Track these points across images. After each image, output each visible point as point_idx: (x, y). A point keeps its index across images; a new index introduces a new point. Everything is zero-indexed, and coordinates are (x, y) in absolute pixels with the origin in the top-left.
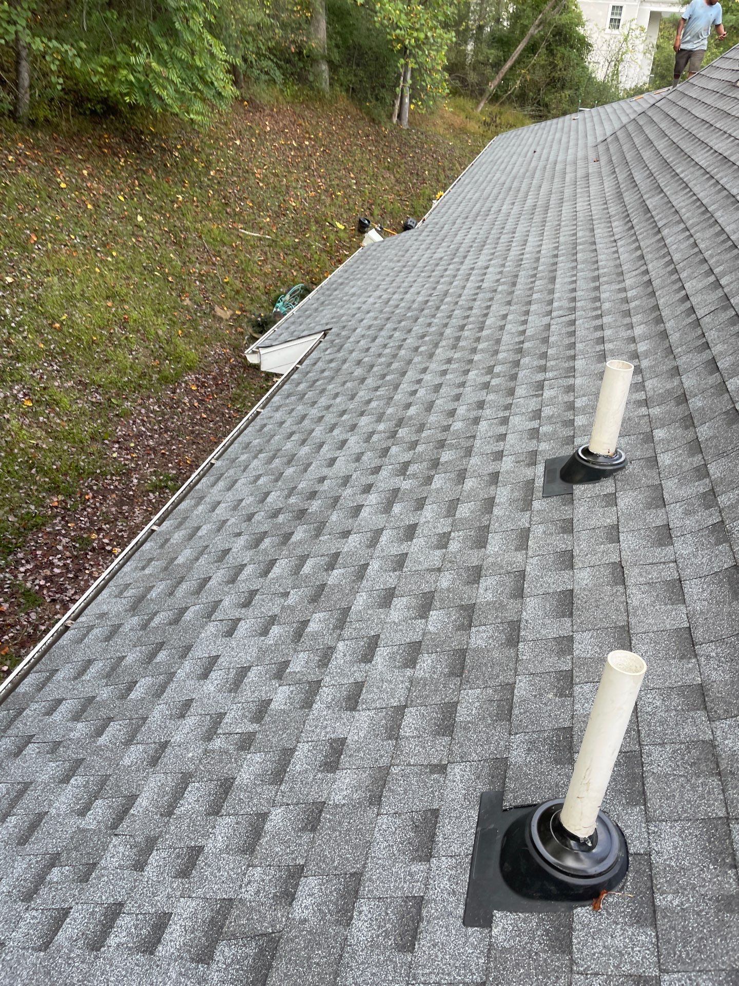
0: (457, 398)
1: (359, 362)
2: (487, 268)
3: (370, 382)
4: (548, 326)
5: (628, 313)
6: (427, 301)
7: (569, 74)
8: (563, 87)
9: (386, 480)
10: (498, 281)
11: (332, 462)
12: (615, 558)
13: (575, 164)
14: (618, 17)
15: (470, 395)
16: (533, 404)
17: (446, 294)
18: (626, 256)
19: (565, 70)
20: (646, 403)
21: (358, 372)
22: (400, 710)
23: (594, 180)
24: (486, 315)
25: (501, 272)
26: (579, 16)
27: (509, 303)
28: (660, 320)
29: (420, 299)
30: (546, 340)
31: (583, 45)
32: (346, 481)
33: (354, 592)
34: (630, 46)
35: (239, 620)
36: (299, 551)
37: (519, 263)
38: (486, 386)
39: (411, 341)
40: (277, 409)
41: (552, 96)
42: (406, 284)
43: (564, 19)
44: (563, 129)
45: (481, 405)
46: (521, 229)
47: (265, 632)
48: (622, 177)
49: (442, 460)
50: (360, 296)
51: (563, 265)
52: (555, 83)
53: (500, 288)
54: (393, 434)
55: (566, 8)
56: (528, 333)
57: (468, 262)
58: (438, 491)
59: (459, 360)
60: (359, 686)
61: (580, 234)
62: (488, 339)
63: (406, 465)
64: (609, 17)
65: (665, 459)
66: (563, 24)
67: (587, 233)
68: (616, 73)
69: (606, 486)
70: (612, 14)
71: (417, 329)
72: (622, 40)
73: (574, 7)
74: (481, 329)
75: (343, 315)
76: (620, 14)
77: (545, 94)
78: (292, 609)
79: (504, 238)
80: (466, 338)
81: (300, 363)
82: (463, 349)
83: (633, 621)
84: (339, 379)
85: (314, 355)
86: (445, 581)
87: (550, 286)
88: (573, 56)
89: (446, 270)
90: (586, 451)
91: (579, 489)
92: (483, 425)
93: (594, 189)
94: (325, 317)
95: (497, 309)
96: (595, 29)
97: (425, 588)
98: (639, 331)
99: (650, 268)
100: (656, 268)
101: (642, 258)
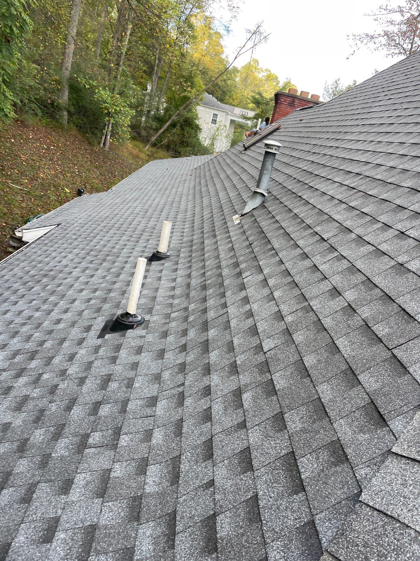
0: (116, 243)
1: (74, 234)
2: (137, 207)
3: (79, 240)
4: (156, 225)
5: (185, 222)
6: (108, 216)
7: (190, 140)
8: (187, 146)
9: (84, 265)
10: (140, 211)
11: (60, 262)
12: (160, 276)
13: (182, 175)
14: (215, 119)
15: (121, 242)
16: (145, 244)
17: (117, 214)
18: (190, 206)
19: (189, 138)
20: (181, 243)
21: (74, 237)
22: (83, 311)
23: (187, 182)
24: (133, 221)
25: (142, 209)
26: (197, 115)
27: (143, 218)
28: (193, 223)
29: (106, 215)
30: (154, 228)
31: (197, 128)
32: (66, 266)
33: (68, 291)
34: (220, 133)
35: (18, 301)
36: (45, 284)
37: (150, 206)
38: (129, 240)
39: (99, 228)
40: (33, 248)
41: (182, 149)
42: (99, 210)
43: (189, 115)
44: (181, 162)
45: (125, 245)
46: (154, 195)
47: (31, 302)
48: (197, 181)
49: (107, 259)
50: (76, 213)
51: (167, 207)
52: (184, 143)
53: (141, 213)
54: (88, 254)
55: (190, 110)
56: (148, 226)
57: (129, 205)
58: (104, 266)
59: (119, 234)
60: (68, 309)
61: (176, 199)
62: (132, 228)
63: (93, 261)
64: (212, 118)
65: (182, 255)
66: (189, 118)
67: (179, 199)
68: (212, 144)
69: (163, 262)
70: (213, 117)
71: (103, 224)
72: (216, 130)
73: (194, 111)
74: (130, 225)
75: (68, 219)
76: (217, 118)
77: (179, 147)
78: (42, 297)
79: (146, 198)
80: (123, 228)
81: (45, 235)
82: (122, 230)
83: (160, 286)
84: (65, 239)
85: (52, 232)
86: (103, 285)
87: (160, 213)
88: (193, 133)
89: (119, 207)
90: (158, 252)
91: (153, 263)
92: (125, 250)
93: (186, 185)
94: (58, 220)
95: (137, 219)
96: (204, 122)
97: (95, 287)
98: (186, 226)
99: (196, 209)
100: (198, 209)
101: (195, 206)
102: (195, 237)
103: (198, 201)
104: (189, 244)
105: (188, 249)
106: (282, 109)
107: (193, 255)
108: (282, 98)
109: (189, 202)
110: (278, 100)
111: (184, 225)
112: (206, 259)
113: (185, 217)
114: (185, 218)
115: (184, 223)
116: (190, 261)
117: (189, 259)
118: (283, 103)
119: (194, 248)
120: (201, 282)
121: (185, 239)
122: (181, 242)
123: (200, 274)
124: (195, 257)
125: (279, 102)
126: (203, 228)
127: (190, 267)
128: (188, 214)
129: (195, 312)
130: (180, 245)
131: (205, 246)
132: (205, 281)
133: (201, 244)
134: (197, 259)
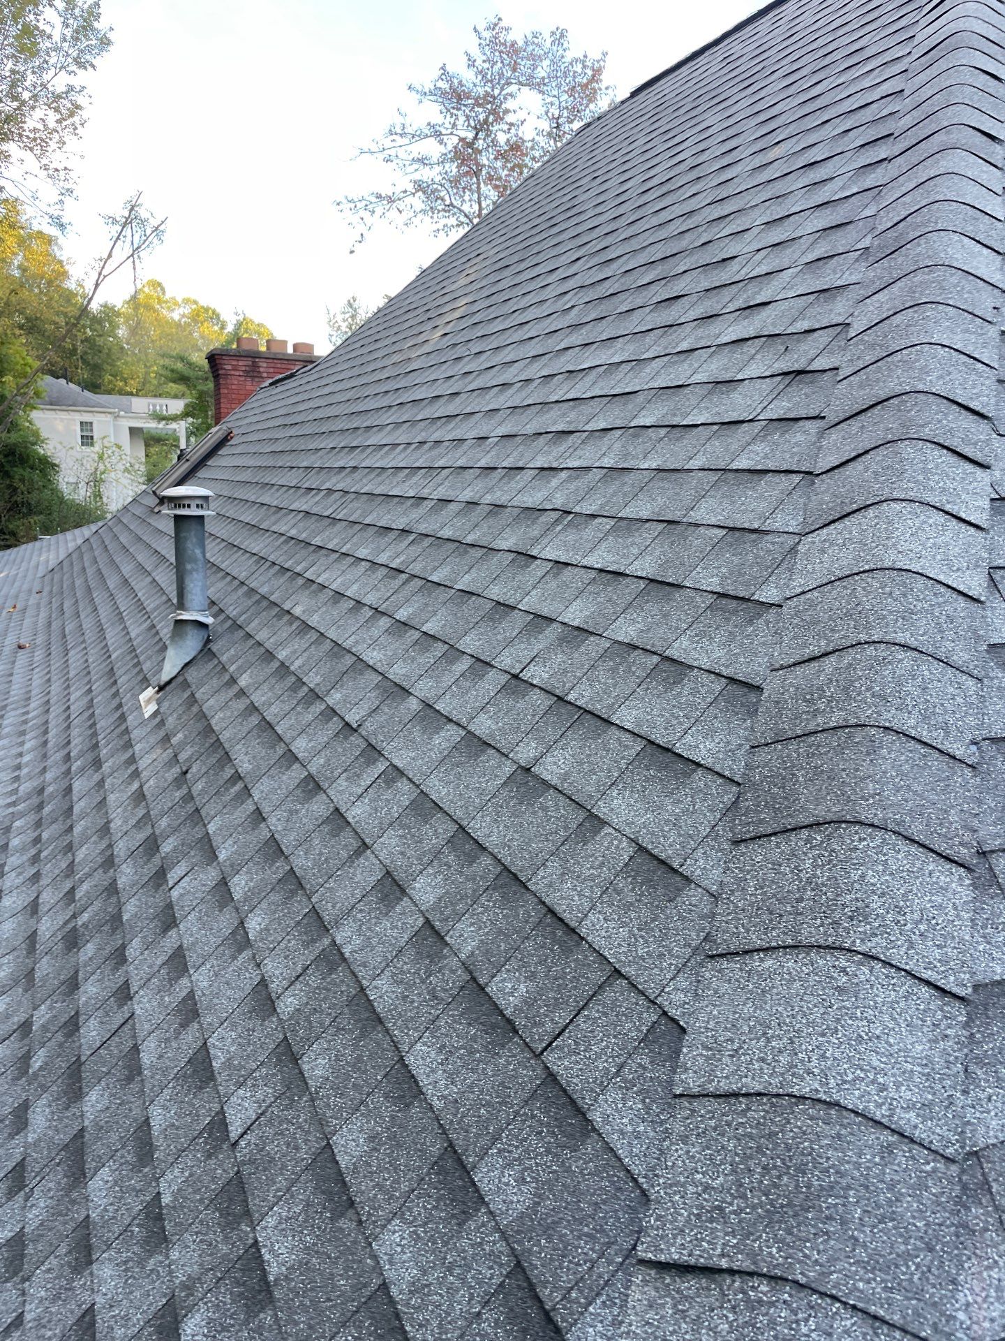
5: (23, 733)
7: (33, 498)
8: (30, 512)
13: (17, 597)
14: (90, 434)
18: (37, 682)
19: (29, 493)
20: (14, 804)
23: (30, 612)
26: (36, 434)
28: (46, 732)
31: (47, 467)
34: (108, 465)
41: (18, 523)
43: (14, 437)
44: (15, 560)
48: (55, 605)
52: (19, 508)
55: (14, 426)
64: (79, 433)
65: (15, 842)
66: (14, 444)
67: (9, 666)
68: (98, 495)
70: (82, 430)
72: (96, 459)
73: (27, 424)
76: (92, 430)
77: (8, 520)
88: (36, 478)
93: (27, 622)
96: (59, 447)
98: (28, 746)
99: (53, 688)
100: (56, 687)
101: (49, 680)
102: (49, 776)
103: (56, 664)
104: (35, 800)
105: (32, 818)
106: (233, 387)
107: (45, 835)
108: (226, 362)
109: (37, 670)
110: (217, 370)
111: (22, 744)
112: (76, 841)
113: (24, 718)
114: (25, 722)
115: (21, 739)
116: (35, 859)
117: (33, 852)
118: (233, 372)
119: (47, 810)
120: (66, 923)
121: (25, 787)
122: (14, 798)
123: (61, 896)
124: (51, 840)
125: (220, 372)
126: (69, 743)
127: (36, 877)
128: (33, 706)
129: (49, 1035)
130: (11, 810)
131: (75, 799)
132: (74, 916)
133: (64, 796)
134: (56, 847)
